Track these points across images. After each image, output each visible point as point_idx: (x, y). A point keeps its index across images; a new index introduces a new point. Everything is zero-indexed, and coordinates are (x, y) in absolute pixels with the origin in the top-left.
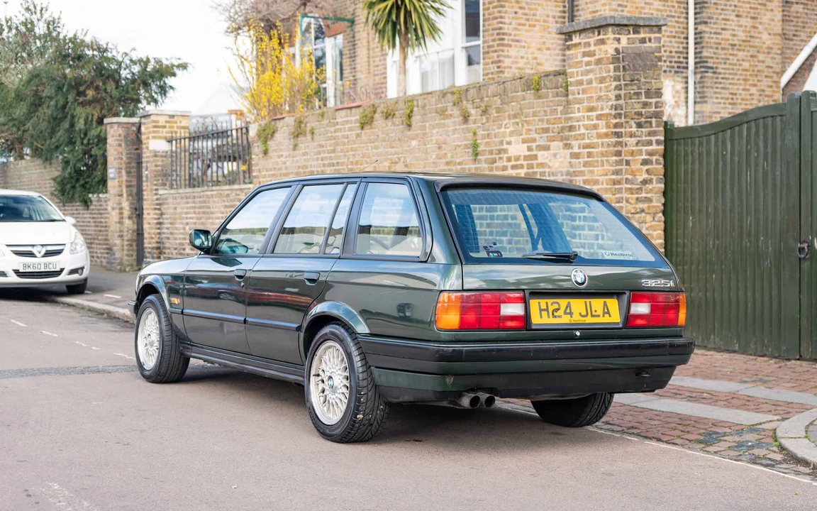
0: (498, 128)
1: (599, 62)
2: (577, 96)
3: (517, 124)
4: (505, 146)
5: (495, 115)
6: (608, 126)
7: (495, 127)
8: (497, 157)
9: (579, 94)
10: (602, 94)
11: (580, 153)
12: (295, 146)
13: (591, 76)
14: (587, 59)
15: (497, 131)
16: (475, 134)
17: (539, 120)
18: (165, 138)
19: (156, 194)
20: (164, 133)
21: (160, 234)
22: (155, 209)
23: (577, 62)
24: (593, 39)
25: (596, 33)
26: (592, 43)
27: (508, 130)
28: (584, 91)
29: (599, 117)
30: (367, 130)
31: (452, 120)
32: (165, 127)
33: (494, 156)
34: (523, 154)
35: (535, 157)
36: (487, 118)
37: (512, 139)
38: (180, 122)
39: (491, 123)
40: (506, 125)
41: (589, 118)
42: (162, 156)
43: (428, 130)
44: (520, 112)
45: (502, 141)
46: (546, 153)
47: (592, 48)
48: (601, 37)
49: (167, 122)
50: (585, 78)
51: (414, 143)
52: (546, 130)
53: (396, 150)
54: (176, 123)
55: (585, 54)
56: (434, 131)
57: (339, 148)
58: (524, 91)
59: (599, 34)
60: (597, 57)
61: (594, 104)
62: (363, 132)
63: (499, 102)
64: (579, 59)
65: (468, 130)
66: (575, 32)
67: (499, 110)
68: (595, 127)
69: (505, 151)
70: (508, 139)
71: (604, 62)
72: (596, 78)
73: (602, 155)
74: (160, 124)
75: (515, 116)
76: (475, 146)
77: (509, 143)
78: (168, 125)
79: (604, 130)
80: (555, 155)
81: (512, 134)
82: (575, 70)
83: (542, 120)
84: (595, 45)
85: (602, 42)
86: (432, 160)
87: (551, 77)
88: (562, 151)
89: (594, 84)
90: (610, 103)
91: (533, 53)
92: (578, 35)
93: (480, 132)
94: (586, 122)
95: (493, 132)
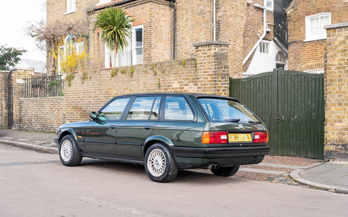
0: (168, 78)
1: (209, 56)
2: (200, 68)
3: (176, 76)
4: (171, 84)
5: (167, 73)
6: (212, 78)
7: (167, 78)
8: (168, 88)
9: (201, 67)
10: (209, 67)
11: (201, 87)
12: (83, 83)
13: (205, 61)
14: (204, 55)
15: (168, 79)
16: (159, 80)
17: (185, 75)
18: (23, 79)
19: (19, 100)
20: (22, 76)
21: (20, 114)
22: (19, 105)
23: (200, 56)
24: (206, 48)
25: (208, 47)
26: (206, 50)
27: (172, 79)
28: (203, 66)
29: (208, 75)
30: (114, 79)
31: (150, 74)
32: (23, 74)
33: (167, 87)
34: (178, 87)
35: (183, 88)
36: (164, 74)
37: (174, 82)
38: (29, 73)
39: (165, 76)
40: (172, 77)
41: (204, 75)
42: (21, 85)
43: (140, 78)
44: (177, 72)
45: (170, 82)
46: (187, 87)
47: (206, 52)
48: (209, 48)
49: (23, 72)
50: (203, 62)
51: (134, 82)
52: (187, 79)
53: (127, 85)
54: (27, 73)
55: (203, 54)
56: (142, 78)
57: (102, 84)
58: (178, 65)
59: (209, 47)
60: (208, 55)
61: (207, 70)
62: (113, 78)
63: (169, 69)
64: (201, 55)
65: (156, 78)
66: (200, 46)
67: (169, 72)
68: (207, 78)
69: (171, 86)
70: (172, 82)
71: (211, 56)
72: (207, 62)
73: (210, 88)
74: (21, 73)
75: (175, 74)
76: (159, 84)
77: (173, 83)
78: (24, 74)
79: (210, 79)
80: (191, 88)
81: (174, 80)
82: (199, 59)
83: (186, 76)
84: (207, 51)
85: (210, 50)
86: (141, 89)
87: (189, 61)
88: (193, 86)
89: (207, 64)
90: (213, 70)
91: (161, 51)
92: (201, 47)
93: (161, 79)
94: (203, 77)
95: (166, 79)
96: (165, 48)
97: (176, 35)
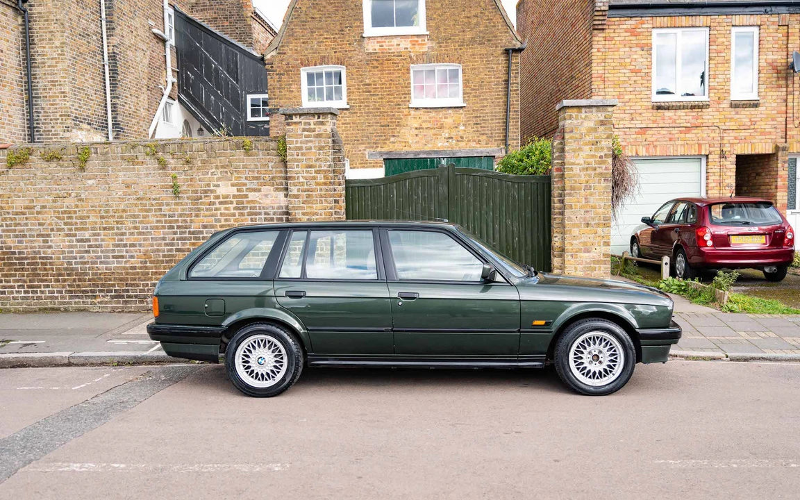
0: (204, 175)
1: (319, 136)
2: (296, 157)
3: (226, 172)
4: (212, 188)
5: (200, 165)
6: (326, 178)
7: (200, 174)
8: (203, 195)
9: (298, 155)
10: (321, 157)
11: (298, 195)
13: (310, 145)
14: (306, 133)
15: (201, 177)
16: (174, 178)
17: (250, 171)
23: (297, 135)
24: (313, 121)
25: (316, 117)
26: (312, 124)
27: (215, 177)
28: (302, 154)
29: (317, 172)
30: (17, 172)
31: (145, 166)
33: (199, 194)
34: (231, 194)
35: (246, 196)
36: (191, 167)
37: (220, 183)
39: (195, 170)
40: (213, 172)
41: (307, 172)
43: (110, 173)
44: (229, 164)
45: (210, 184)
46: (257, 194)
47: (312, 126)
48: (320, 120)
50: (304, 146)
51: (90, 182)
52: (258, 178)
53: (65, 187)
55: (304, 130)
56: (120, 174)
58: (231, 149)
59: (319, 118)
60: (317, 133)
61: (314, 163)
62: (11, 171)
63: (205, 156)
64: (299, 132)
65: (166, 175)
66: (296, 115)
67: (204, 162)
68: (314, 178)
69: (212, 191)
70: (215, 183)
71: (324, 136)
72: (315, 147)
73: (321, 196)
75: (223, 167)
76: (175, 187)
77: (218, 186)
79: (323, 181)
80: (266, 196)
81: (219, 179)
82: (295, 140)
83: (253, 171)
84: (314, 124)
85: (322, 123)
86: (117, 196)
87: (262, 142)
88: (272, 192)
89: (313, 150)
90: (328, 163)
92: (298, 117)
93: (181, 177)
94: (305, 175)
95: (198, 178)
96: (12, 100)
97: (34, 75)
